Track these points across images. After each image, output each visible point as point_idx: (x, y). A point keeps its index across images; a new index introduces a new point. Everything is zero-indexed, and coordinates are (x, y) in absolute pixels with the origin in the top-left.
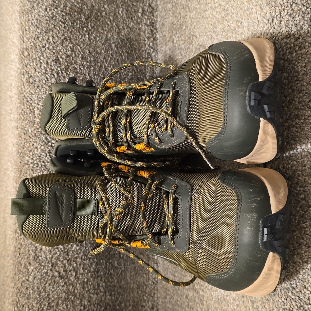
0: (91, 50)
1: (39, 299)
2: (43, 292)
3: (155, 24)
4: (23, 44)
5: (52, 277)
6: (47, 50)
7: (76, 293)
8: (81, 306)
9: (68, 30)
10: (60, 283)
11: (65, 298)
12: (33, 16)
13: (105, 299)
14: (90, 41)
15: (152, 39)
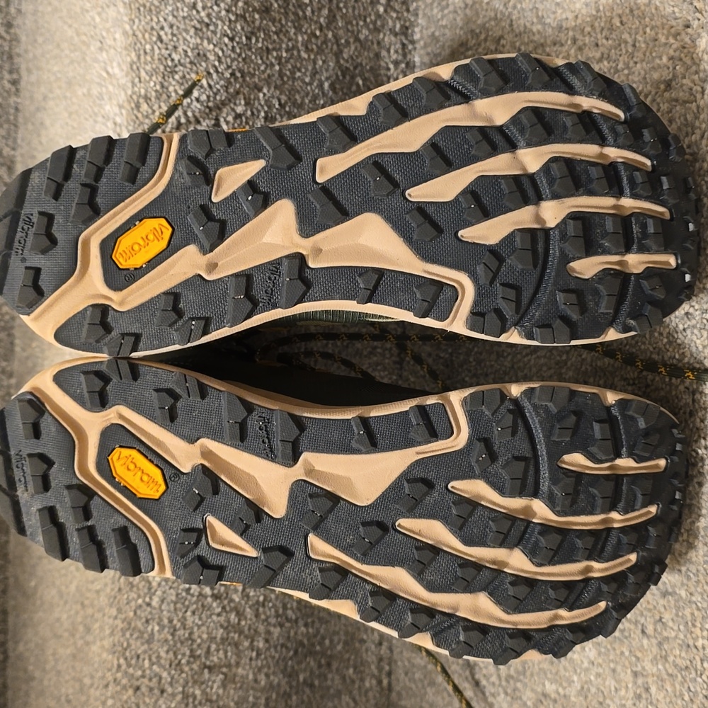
0: (284, 98)
1: (171, 643)
2: (179, 629)
3: (410, 31)
4: (138, 85)
5: (198, 597)
6: (195, 103)
7: (244, 626)
8: (253, 650)
9: (240, 55)
10: (214, 609)
11: (222, 639)
12: (161, 19)
13: (296, 633)
14: (282, 79)
15: (403, 65)
